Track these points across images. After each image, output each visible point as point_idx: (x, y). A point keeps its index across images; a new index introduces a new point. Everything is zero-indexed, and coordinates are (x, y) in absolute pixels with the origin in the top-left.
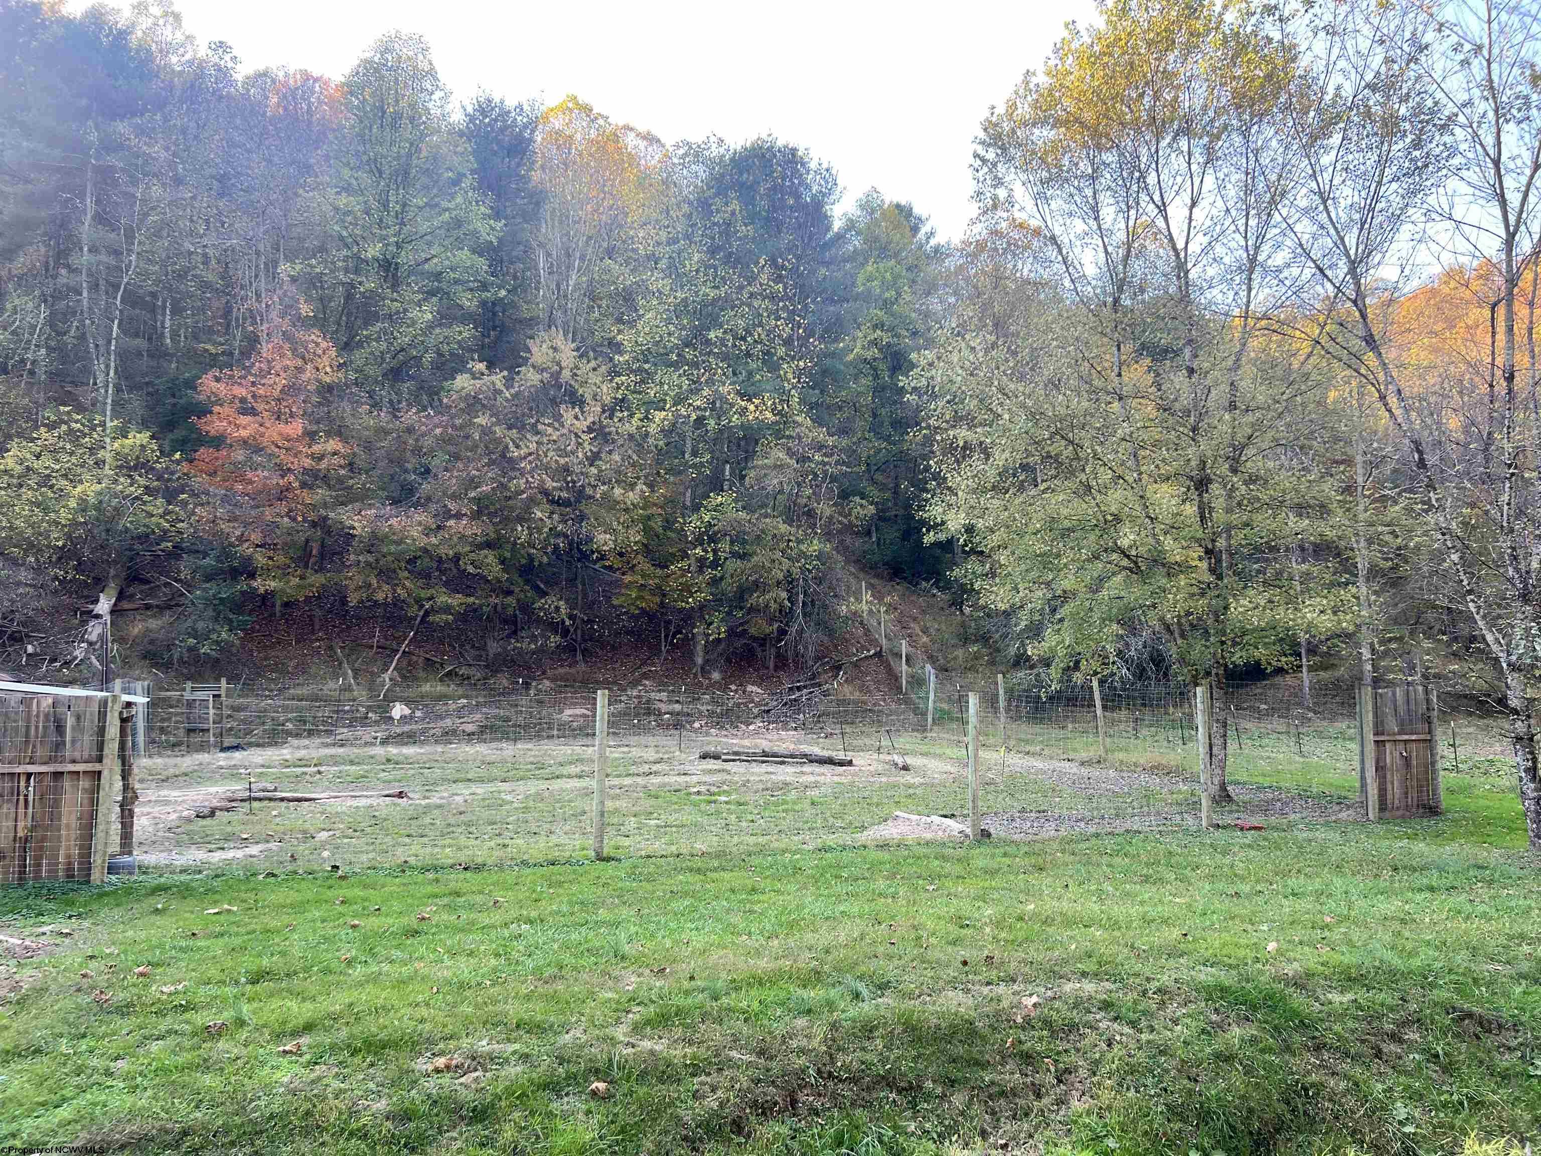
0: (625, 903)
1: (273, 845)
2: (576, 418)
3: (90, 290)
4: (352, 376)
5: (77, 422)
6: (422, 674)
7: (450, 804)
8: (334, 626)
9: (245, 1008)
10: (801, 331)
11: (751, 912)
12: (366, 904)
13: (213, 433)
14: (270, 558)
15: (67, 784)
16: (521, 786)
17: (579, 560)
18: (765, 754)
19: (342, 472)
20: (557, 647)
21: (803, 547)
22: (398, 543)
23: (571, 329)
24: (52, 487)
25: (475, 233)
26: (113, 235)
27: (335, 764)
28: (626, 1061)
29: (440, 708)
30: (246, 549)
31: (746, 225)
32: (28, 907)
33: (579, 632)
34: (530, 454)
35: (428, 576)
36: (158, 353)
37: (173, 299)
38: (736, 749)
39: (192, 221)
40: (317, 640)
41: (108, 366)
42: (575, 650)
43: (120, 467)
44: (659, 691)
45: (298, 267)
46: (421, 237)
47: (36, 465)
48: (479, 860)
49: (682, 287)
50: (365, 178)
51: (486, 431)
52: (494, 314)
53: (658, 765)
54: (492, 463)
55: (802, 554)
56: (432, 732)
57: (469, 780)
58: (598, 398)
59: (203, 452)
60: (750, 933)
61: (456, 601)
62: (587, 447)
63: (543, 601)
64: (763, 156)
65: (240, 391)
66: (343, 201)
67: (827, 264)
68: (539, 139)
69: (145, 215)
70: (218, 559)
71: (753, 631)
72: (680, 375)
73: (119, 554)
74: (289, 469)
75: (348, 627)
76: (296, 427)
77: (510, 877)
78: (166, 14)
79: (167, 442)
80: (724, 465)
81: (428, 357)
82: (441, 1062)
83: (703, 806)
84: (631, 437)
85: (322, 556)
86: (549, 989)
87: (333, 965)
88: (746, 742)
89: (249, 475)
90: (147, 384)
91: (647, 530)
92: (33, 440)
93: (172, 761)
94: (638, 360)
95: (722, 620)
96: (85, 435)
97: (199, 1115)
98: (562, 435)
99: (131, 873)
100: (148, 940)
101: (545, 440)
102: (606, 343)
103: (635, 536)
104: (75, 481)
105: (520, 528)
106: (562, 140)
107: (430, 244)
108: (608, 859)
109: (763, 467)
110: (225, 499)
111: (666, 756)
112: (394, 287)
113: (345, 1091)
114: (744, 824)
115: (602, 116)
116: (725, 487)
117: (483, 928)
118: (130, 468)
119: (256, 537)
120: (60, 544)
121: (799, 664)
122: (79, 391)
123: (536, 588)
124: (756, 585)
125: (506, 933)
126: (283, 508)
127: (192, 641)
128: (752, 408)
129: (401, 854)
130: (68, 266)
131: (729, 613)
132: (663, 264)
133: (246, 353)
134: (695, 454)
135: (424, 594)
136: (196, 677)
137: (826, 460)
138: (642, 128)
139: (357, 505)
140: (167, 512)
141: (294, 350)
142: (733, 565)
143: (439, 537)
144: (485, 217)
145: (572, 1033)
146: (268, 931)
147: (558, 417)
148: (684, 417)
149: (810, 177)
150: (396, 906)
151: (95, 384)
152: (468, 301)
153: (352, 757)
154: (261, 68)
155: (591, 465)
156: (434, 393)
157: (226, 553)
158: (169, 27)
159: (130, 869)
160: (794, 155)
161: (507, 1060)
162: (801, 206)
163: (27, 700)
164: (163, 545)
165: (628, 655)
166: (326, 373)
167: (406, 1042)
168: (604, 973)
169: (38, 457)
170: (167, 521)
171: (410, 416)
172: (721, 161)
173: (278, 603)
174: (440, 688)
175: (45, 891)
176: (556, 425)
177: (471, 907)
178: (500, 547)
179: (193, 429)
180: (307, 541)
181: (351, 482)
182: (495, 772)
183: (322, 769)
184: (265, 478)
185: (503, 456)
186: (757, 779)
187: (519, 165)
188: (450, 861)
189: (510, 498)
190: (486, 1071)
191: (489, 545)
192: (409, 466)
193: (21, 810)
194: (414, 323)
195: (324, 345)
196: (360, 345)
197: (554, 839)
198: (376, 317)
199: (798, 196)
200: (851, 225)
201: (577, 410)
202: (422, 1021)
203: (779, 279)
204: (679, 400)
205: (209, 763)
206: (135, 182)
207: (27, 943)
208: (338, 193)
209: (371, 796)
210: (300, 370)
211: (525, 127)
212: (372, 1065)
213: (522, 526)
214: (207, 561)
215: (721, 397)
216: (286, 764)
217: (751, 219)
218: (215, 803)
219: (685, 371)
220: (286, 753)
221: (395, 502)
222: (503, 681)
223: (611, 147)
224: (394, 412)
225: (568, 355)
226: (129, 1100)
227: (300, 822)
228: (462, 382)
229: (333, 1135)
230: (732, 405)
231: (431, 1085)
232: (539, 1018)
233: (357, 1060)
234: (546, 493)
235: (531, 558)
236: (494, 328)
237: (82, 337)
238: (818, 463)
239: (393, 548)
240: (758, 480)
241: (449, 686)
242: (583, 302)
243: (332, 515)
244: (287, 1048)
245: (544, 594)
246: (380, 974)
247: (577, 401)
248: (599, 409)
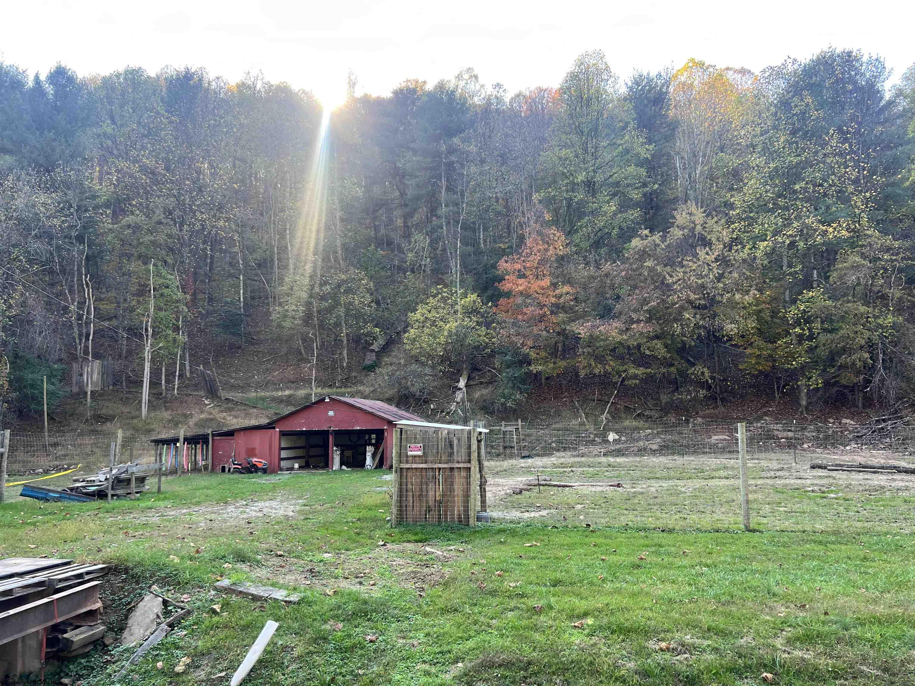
0: (769, 560)
1: (553, 511)
2: (707, 254)
3: (447, 225)
4: (574, 249)
5: (445, 292)
6: (623, 415)
7: (648, 492)
8: (573, 389)
9: (552, 599)
10: (865, 172)
11: (866, 573)
12: (608, 547)
13: (506, 290)
14: (538, 354)
15: (456, 473)
16: (690, 483)
17: (714, 342)
18: (861, 466)
19: (572, 303)
20: (705, 397)
21: (880, 321)
22: (606, 339)
23: (700, 200)
24: (436, 326)
25: (638, 155)
26: (455, 196)
27: (580, 467)
28: (785, 662)
29: (636, 435)
30: (526, 350)
31: (817, 110)
32: (443, 536)
33: (718, 388)
34: (679, 280)
35: (623, 358)
36: (478, 253)
37: (484, 223)
38: (838, 462)
39: (490, 181)
40: (565, 397)
41: (456, 263)
42: (716, 399)
43: (465, 313)
44: (777, 424)
45: (542, 195)
46: (607, 164)
47: (430, 316)
48: (671, 526)
49: (773, 160)
50: (575, 138)
51: (651, 270)
52: (652, 200)
53: (780, 472)
54: (656, 288)
55: (881, 326)
56: (632, 449)
57: (657, 478)
58: (721, 239)
59: (502, 301)
60: (867, 587)
61: (640, 371)
62: (716, 271)
63: (693, 369)
64: (826, 62)
65: (518, 266)
66: (563, 153)
67: (882, 124)
68: (672, 90)
69: (469, 182)
70: (512, 356)
71: (844, 382)
72: (776, 217)
73: (467, 357)
74: (544, 305)
75: (581, 390)
76: (546, 282)
77: (691, 538)
78: (471, 77)
79: (484, 298)
80: (812, 271)
81: (615, 232)
82: (663, 645)
83: (819, 500)
84: (744, 261)
85: (564, 350)
86: (728, 609)
87: (594, 581)
88: (846, 458)
89: (525, 310)
90: (474, 269)
91: (759, 320)
92: (427, 304)
93: (498, 463)
94: (746, 212)
95: (819, 375)
96: (449, 299)
97: (535, 654)
98: (699, 266)
99: (487, 522)
100: (499, 558)
101: (688, 270)
102: (723, 205)
103: (752, 324)
104: (446, 322)
105: (676, 326)
106: (687, 87)
107: (611, 167)
108: (754, 531)
109: (841, 269)
110: (514, 324)
111: (786, 466)
112: (593, 196)
113: (611, 654)
114: (851, 514)
115: (711, 66)
116: (814, 286)
117: (679, 567)
118: (469, 313)
119: (530, 343)
120: (441, 354)
121: (883, 403)
122: (445, 277)
123: (688, 361)
124: (844, 350)
125: (693, 572)
126: (542, 326)
127: (503, 400)
128: (831, 230)
129: (624, 520)
130: (436, 216)
131: (824, 370)
132: (759, 149)
133: (519, 246)
134: (790, 266)
135: (621, 368)
136: (506, 419)
137: (894, 258)
138: (738, 67)
139: (581, 321)
140: (487, 334)
141: (543, 240)
142: (822, 338)
143: (628, 335)
144: (643, 144)
145: (745, 639)
146: (557, 558)
147: (695, 255)
148: (781, 243)
149: (864, 67)
150: (625, 550)
151: (451, 272)
152: (636, 195)
153: (589, 463)
154: (517, 92)
155: (718, 282)
156: (619, 252)
157: (516, 353)
158: (473, 83)
159: (486, 519)
160: (850, 56)
161: (704, 650)
162: (858, 89)
163: (437, 431)
164: (487, 350)
165: (753, 401)
166: (560, 250)
167: (642, 630)
168: (762, 603)
169: (430, 312)
170: (487, 338)
171: (607, 267)
172: (795, 73)
173: (543, 378)
174: (635, 423)
175: (450, 529)
176: (695, 260)
177: (669, 554)
178: (665, 338)
179: (497, 289)
180: (556, 343)
181: (577, 308)
182: (672, 473)
183: (574, 469)
184: (533, 311)
185: (663, 283)
186: (858, 483)
187: (661, 109)
188: (653, 526)
189: (668, 308)
190: (691, 654)
191: (657, 337)
192: (608, 296)
193: (437, 487)
194: (606, 213)
195: (558, 234)
196: (577, 231)
197: (716, 517)
198: (584, 214)
199: (855, 83)
200: (900, 93)
201: (707, 249)
202: (649, 619)
203: (846, 140)
204: (776, 233)
205: (516, 465)
206: (463, 166)
207: (445, 554)
208: (560, 149)
209: (602, 486)
210: (546, 250)
211: (663, 85)
212: (623, 641)
213: (677, 324)
214: (507, 357)
215: (808, 227)
216: (555, 466)
217: (821, 106)
218: (521, 486)
219: (779, 213)
220: (552, 460)
221: (602, 317)
222: (672, 419)
223: (718, 85)
224: (598, 267)
225: (699, 216)
226: (501, 642)
227: (566, 499)
228: (636, 242)
229: (606, 678)
230: (815, 230)
231: (659, 657)
232: (722, 626)
233: (615, 637)
234: (690, 302)
235: (684, 343)
236: (652, 208)
237: (444, 250)
238: (887, 261)
239: (602, 343)
240: (841, 278)
241: (639, 422)
242: (707, 182)
243: (568, 328)
244: (576, 624)
245: (693, 365)
246: (621, 589)
247: (706, 243)
248: (722, 246)
